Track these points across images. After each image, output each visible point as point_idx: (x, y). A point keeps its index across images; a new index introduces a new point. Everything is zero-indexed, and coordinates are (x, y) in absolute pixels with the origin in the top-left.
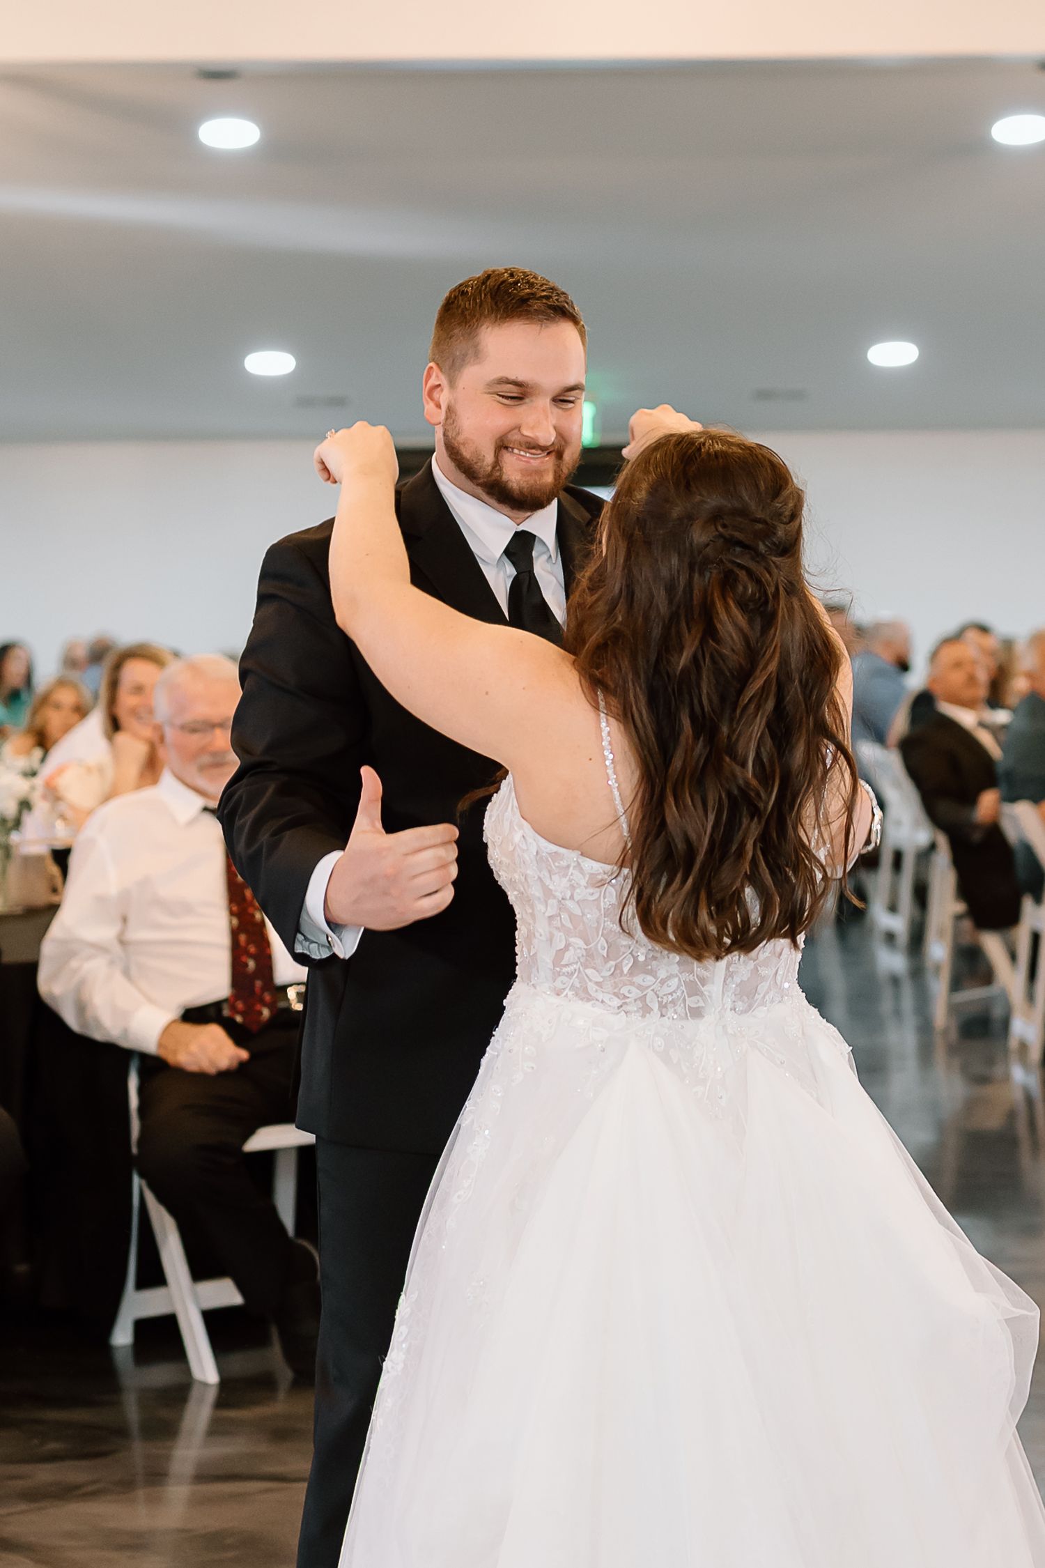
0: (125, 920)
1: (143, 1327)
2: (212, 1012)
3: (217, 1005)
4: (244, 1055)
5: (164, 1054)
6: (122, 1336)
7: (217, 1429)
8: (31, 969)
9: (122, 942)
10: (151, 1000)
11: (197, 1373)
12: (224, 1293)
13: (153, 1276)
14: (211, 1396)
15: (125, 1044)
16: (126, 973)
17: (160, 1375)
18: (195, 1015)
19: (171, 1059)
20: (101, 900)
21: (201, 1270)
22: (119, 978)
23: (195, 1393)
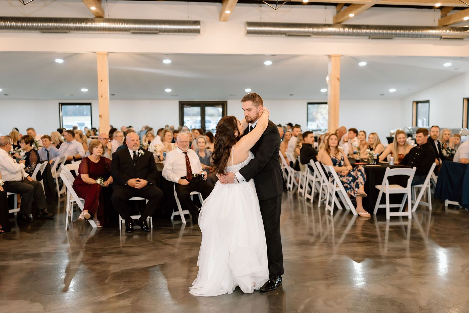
0: (173, 166)
1: (175, 216)
2: (184, 178)
3: (185, 177)
4: (189, 183)
5: (179, 183)
6: (172, 218)
7: (185, 229)
8: (161, 172)
9: (173, 169)
10: (177, 176)
11: (183, 222)
12: (187, 212)
13: (177, 210)
14: (185, 225)
15: (173, 182)
16: (173, 173)
17: (177, 222)
18: (182, 178)
19: (180, 184)
20: (170, 164)
21: (183, 209)
22: (172, 173)
23: (183, 225)
